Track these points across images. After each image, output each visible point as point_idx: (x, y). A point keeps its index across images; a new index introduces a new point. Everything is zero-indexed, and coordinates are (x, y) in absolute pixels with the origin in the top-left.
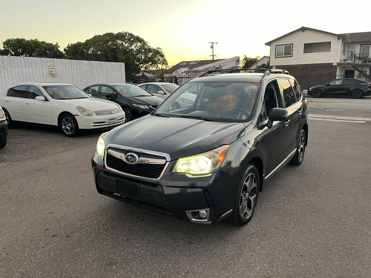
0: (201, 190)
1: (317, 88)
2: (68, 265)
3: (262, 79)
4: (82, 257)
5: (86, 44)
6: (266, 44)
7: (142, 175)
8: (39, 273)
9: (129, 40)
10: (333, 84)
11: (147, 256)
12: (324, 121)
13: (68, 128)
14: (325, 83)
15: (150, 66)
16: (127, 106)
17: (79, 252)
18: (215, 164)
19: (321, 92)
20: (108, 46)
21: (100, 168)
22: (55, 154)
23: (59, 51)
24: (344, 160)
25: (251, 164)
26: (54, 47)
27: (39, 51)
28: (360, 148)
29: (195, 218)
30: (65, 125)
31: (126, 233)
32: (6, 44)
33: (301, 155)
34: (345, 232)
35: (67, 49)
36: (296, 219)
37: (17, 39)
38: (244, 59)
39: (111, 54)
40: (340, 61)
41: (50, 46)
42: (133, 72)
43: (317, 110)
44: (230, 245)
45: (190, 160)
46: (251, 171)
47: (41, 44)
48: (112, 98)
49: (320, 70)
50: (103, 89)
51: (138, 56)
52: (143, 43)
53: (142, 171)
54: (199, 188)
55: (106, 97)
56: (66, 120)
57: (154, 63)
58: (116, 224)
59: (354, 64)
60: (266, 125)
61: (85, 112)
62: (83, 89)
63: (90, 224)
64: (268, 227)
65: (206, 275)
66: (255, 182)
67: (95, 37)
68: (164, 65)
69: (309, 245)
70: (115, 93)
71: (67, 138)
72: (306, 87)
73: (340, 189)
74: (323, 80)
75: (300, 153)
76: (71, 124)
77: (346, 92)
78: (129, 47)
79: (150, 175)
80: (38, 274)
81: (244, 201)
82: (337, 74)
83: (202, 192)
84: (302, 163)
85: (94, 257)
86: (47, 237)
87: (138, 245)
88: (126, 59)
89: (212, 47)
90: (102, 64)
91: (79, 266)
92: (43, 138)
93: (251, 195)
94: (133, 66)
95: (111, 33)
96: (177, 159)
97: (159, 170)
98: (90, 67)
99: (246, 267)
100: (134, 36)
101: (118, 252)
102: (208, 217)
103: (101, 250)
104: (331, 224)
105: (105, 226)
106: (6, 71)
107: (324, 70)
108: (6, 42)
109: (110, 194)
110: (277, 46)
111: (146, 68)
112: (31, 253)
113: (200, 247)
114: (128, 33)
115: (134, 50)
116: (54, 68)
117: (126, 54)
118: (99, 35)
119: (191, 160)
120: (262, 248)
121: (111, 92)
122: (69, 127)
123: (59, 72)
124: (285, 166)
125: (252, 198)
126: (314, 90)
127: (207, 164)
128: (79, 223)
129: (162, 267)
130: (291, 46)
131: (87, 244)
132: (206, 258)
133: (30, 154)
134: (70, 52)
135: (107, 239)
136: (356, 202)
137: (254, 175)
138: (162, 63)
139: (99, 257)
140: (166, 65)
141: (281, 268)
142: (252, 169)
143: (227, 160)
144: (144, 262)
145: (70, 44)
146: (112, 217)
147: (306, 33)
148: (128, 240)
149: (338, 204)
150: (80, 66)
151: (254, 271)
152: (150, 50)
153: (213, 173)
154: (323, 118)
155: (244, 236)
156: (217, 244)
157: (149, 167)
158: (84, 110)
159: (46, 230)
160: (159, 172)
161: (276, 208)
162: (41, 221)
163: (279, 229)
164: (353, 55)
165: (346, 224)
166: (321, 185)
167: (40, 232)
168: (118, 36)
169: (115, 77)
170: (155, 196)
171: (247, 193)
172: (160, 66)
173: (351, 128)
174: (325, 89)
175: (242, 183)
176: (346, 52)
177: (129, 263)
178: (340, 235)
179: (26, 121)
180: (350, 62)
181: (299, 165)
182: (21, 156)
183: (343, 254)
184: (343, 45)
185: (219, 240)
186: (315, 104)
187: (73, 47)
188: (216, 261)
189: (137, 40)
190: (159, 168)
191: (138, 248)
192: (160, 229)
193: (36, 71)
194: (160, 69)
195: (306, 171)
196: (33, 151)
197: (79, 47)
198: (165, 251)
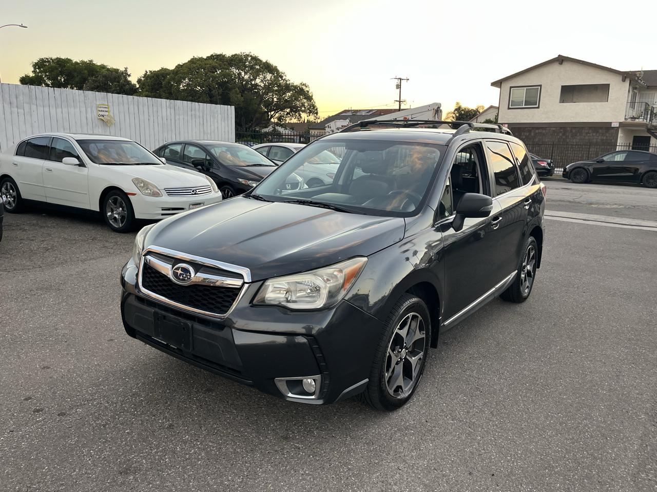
0: (305, 340)
1: (580, 166)
2: (47, 468)
3: (451, 139)
4: (77, 454)
5: (177, 72)
6: (494, 84)
7: (198, 305)
9: (252, 68)
10: (609, 160)
11: (198, 461)
12: (584, 224)
13: (117, 216)
14: (595, 158)
15: (287, 115)
16: (229, 181)
17: (74, 444)
18: (333, 291)
19: (587, 172)
20: (214, 78)
21: (129, 290)
22: (83, 261)
23: (129, 83)
24: (609, 296)
25: (412, 294)
26: (121, 76)
27: (93, 81)
28: (642, 277)
29: (293, 392)
30: (112, 211)
31: (170, 414)
32: (37, 67)
33: (528, 284)
34: (585, 433)
35: (143, 79)
36: (496, 402)
37: (57, 58)
38: (456, 110)
39: (220, 91)
40: (625, 119)
41: (114, 73)
42: (257, 125)
43: (576, 205)
44: (361, 446)
46: (412, 308)
47: (98, 70)
48: (203, 167)
49: (588, 135)
50: (189, 150)
51: (267, 97)
52: (275, 75)
53: (200, 299)
54: (301, 337)
55: (193, 164)
56: (113, 202)
57: (295, 110)
58: (158, 396)
59: (649, 126)
60: (451, 224)
61: (147, 189)
62: (154, 149)
63: (110, 393)
64: (440, 416)
66: (420, 330)
67: (193, 61)
68: (311, 114)
69: (511, 455)
70: (208, 158)
71: (113, 234)
72: (561, 163)
73: (590, 351)
74: (593, 152)
75: (525, 280)
76: (123, 210)
77: (632, 174)
78: (252, 80)
79: (212, 306)
81: (397, 364)
82: (619, 142)
83: (307, 343)
84: (528, 299)
85: (98, 457)
86: (24, 412)
87: (187, 437)
88: (244, 101)
89: (399, 87)
91: (66, 472)
92: (71, 233)
93: (413, 353)
94: (257, 115)
95: (220, 55)
96: (264, 280)
97: (229, 299)
98: (173, 111)
100: (261, 61)
101: (146, 449)
102: (318, 392)
103: (116, 443)
104: (560, 417)
105: (136, 398)
106: (21, 111)
107: (594, 134)
108: (38, 62)
109: (147, 338)
110: (512, 89)
111: (279, 119)
113: (302, 447)
114: (251, 56)
115: (260, 86)
116: (107, 110)
117: (246, 93)
118: (199, 58)
120: (419, 457)
121: (202, 156)
122: (118, 214)
123: (117, 118)
124: (491, 302)
125: (414, 358)
126: (574, 169)
128: (90, 390)
129: (222, 482)
130: (538, 88)
131: (93, 432)
132: (308, 470)
133: (41, 260)
134: (148, 85)
135: (133, 423)
136: (617, 376)
137: (419, 316)
138: (308, 111)
139: (109, 456)
140: (315, 115)
142: (412, 304)
144: (191, 471)
145: (148, 72)
146: (153, 382)
147: (567, 66)
148: (171, 426)
149: (581, 378)
150: (155, 109)
152: (288, 87)
153: (329, 308)
154: (584, 220)
155: (391, 430)
156: (337, 444)
157: (213, 291)
158: (147, 185)
159: (26, 399)
160: (229, 302)
161: (463, 381)
162: (22, 382)
163: (460, 421)
164: (648, 110)
165: (591, 418)
166: (555, 342)
167: (14, 403)
168: (232, 60)
169: (216, 131)
170: (220, 347)
171: (404, 350)
172: (304, 115)
173: (631, 239)
174: (593, 168)
175: (391, 330)
176: (636, 104)
177: (161, 471)
178: (574, 438)
179: (46, 201)
180: (643, 122)
181: (523, 302)
182: (24, 262)
183: (573, 476)
184: (631, 92)
185: (342, 435)
186: (573, 194)
187: (153, 77)
188: (327, 477)
189: (266, 68)
190: (230, 294)
191: (185, 443)
192: (236, 409)
193: (75, 115)
194: (306, 121)
195: (532, 314)
196: (47, 253)
197: (163, 76)
198: (235, 452)
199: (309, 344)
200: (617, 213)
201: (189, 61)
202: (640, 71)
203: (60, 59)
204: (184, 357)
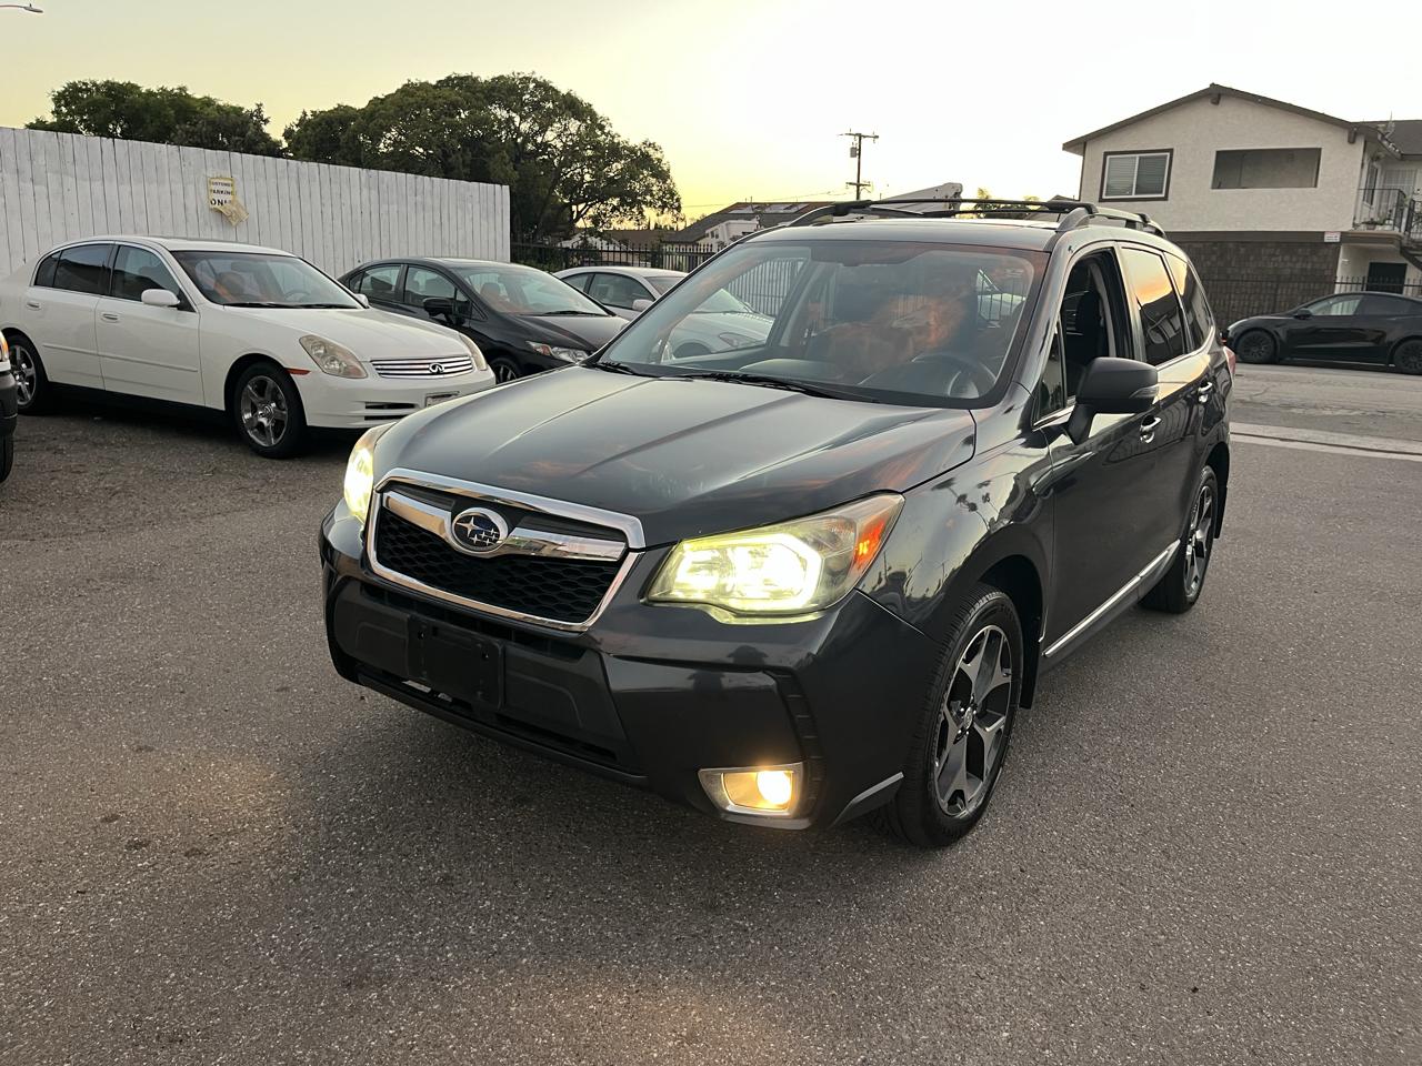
0: (771, 682)
1: (1259, 326)
2: (173, 975)
3: (1053, 241)
4: (241, 944)
5: (372, 115)
6: (1069, 146)
8: (46, 1004)
9: (536, 106)
10: (1320, 314)
11: (522, 955)
12: (1285, 448)
13: (264, 420)
14: (1290, 308)
15: (612, 211)
16: (507, 348)
17: (232, 920)
18: (839, 572)
19: (1274, 339)
20: (454, 128)
21: (346, 570)
22: (198, 518)
23: (265, 137)
24: (1369, 600)
25: (992, 585)
26: (247, 123)
27: (187, 132)
30: (254, 410)
31: (442, 852)
32: (63, 102)
33: (1196, 572)
34: (1378, 895)
35: (296, 129)
36: (1170, 828)
37: (107, 82)
39: (466, 157)
40: (1354, 225)
41: (233, 115)
42: (547, 233)
43: (1258, 408)
44: (886, 926)
45: (729, 550)
46: (991, 613)
47: (198, 109)
48: (450, 316)
49: (1274, 259)
50: (416, 279)
51: (569, 172)
52: (589, 122)
53: (521, 587)
54: (760, 674)
55: (426, 309)
56: (256, 390)
57: (631, 201)
58: (408, 812)
59: (1405, 242)
60: (1064, 428)
61: (333, 360)
62: (341, 275)
63: (298, 805)
64: (1051, 858)
65: (770, 1053)
66: (1003, 666)
67: (408, 90)
68: (666, 209)
69: (1226, 945)
70: (461, 297)
71: (257, 461)
73: (1355, 717)
74: (1285, 297)
75: (1193, 564)
76: (278, 407)
77: (1371, 344)
78: (536, 134)
79: (552, 604)
80: (39, 1005)
81: (955, 743)
82: (1340, 274)
83: (775, 690)
84: (1196, 606)
85: (289, 948)
86: (104, 848)
87: (488, 903)
88: (520, 180)
89: (856, 152)
90: (420, 188)
91: (220, 984)
92: (164, 458)
93: (984, 718)
94: (548, 211)
95: (467, 78)
96: (675, 543)
97: (591, 588)
98: (374, 193)
99: (951, 1026)
100: (557, 92)
101: (399, 930)
102: (795, 800)
103: (327, 917)
104: (1317, 859)
105: (359, 816)
106: (40, 189)
107: (1287, 258)
108: (64, 92)
109: (387, 682)
110: (1108, 157)
111: (596, 220)
112: (27, 913)
113: (752, 928)
114: (535, 81)
115: (555, 147)
116: (230, 189)
117: (523, 161)
118: (421, 84)
119: (733, 547)
120: (1022, 949)
121: (446, 292)
122: (268, 416)
123: (252, 208)
124: (1128, 613)
125: (988, 732)
126: (1246, 332)
127: (805, 570)
128: (252, 799)
129: (582, 1006)
130: (1166, 157)
131: (272, 891)
132: (774, 980)
133: (102, 515)
134: (309, 143)
135: (359, 872)
137: (1002, 633)
138: (660, 203)
139: (315, 946)
140: (675, 212)
141: (1101, 1039)
142: (994, 605)
143: (890, 568)
144: (508, 980)
145: (309, 114)
146: (392, 781)
147: (1228, 108)
148: (446, 878)
149: (1347, 777)
150: (336, 189)
151: (985, 1049)
152: (615, 151)
153: (825, 609)
154: (1282, 440)
155: (945, 890)
156: (831, 921)
157: (553, 570)
158: (332, 351)
159: (106, 820)
160: (591, 594)
161: (1085, 780)
162: (93, 782)
163: (1098, 871)
164: (1404, 208)
165: (1384, 863)
166: (1275, 697)
167: (81, 828)
168: (493, 89)
169: (469, 240)
170: (571, 697)
171: (969, 709)
172: (650, 213)
173: (1392, 481)
174: (1288, 332)
175: (951, 663)
176: (1376, 192)
177: (439, 981)
178: (1356, 907)
179: (101, 387)
180: (1392, 232)
181: (1186, 610)
182: (65, 519)
183: (1372, 989)
184: (1366, 166)
185: (838, 901)
186: (1247, 385)
187: (320, 124)
188: (819, 993)
189: (569, 108)
190: (594, 576)
191: (486, 917)
192: (588, 842)
193: (159, 198)
194: (652, 227)
195: (1211, 638)
196: (114, 501)
197: (341, 123)
198: (601, 938)
199: (778, 689)
200: (1348, 425)
201: (398, 90)
202: (1386, 122)
203: (113, 84)
204: (476, 721)
